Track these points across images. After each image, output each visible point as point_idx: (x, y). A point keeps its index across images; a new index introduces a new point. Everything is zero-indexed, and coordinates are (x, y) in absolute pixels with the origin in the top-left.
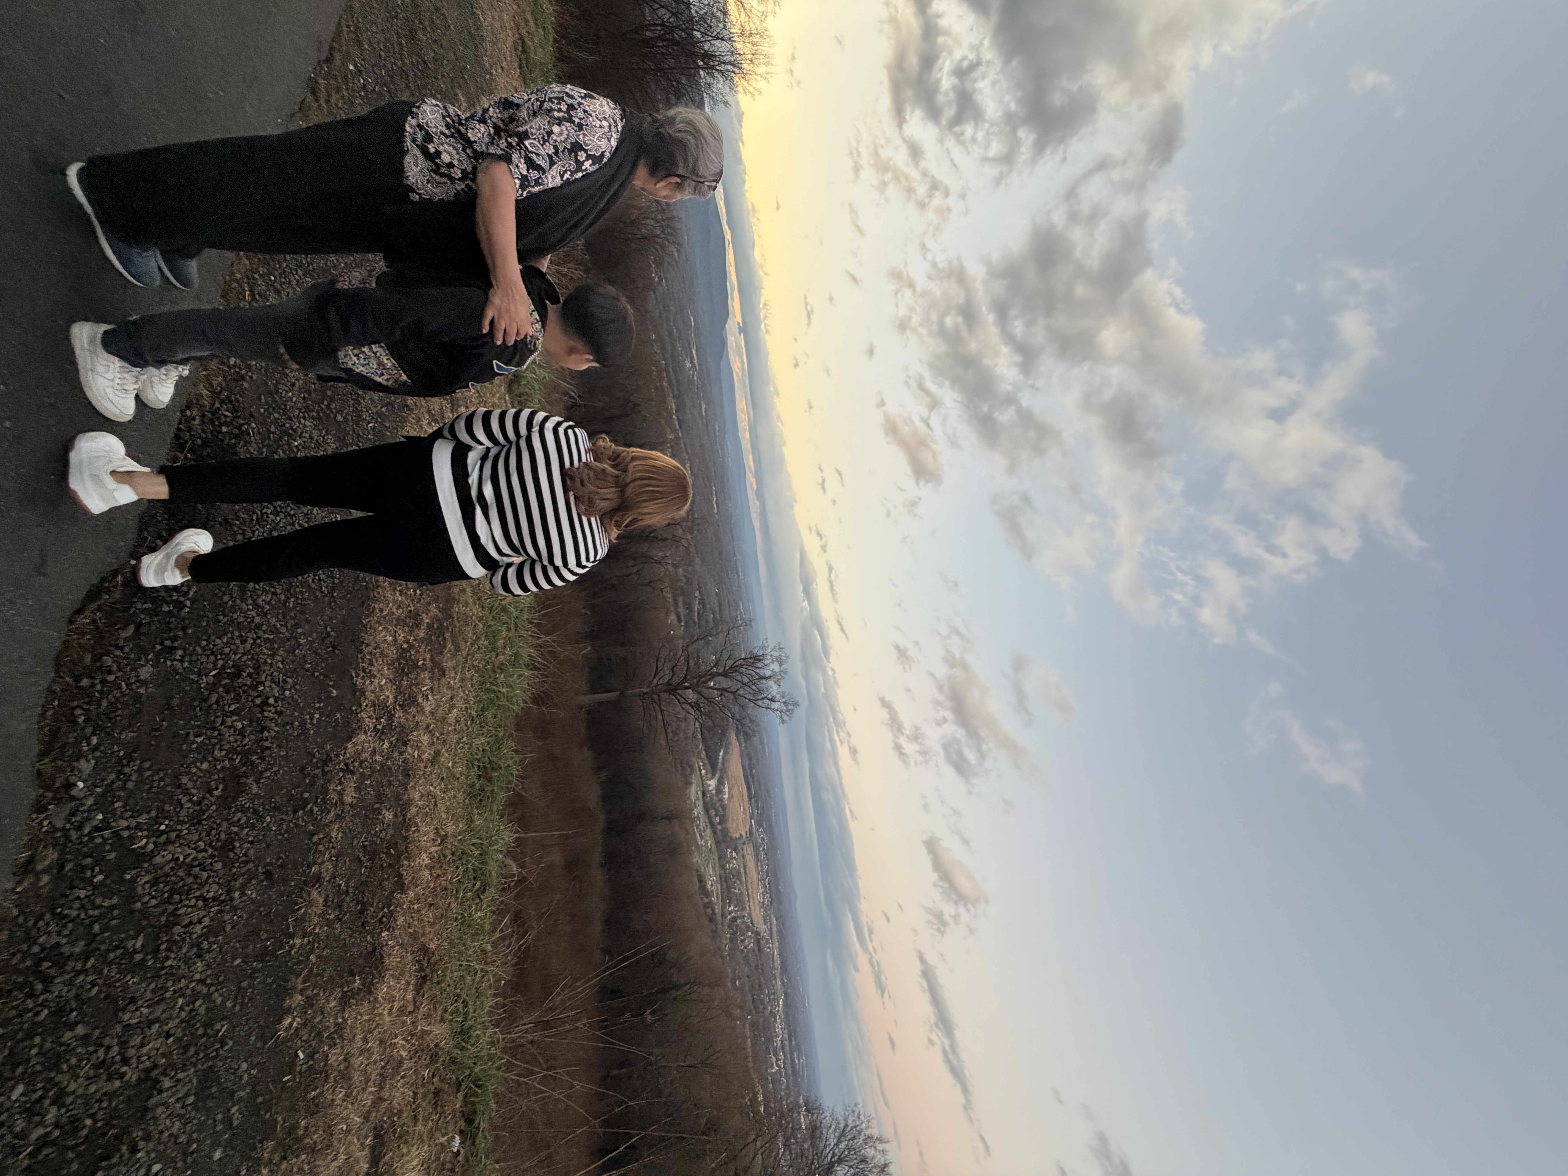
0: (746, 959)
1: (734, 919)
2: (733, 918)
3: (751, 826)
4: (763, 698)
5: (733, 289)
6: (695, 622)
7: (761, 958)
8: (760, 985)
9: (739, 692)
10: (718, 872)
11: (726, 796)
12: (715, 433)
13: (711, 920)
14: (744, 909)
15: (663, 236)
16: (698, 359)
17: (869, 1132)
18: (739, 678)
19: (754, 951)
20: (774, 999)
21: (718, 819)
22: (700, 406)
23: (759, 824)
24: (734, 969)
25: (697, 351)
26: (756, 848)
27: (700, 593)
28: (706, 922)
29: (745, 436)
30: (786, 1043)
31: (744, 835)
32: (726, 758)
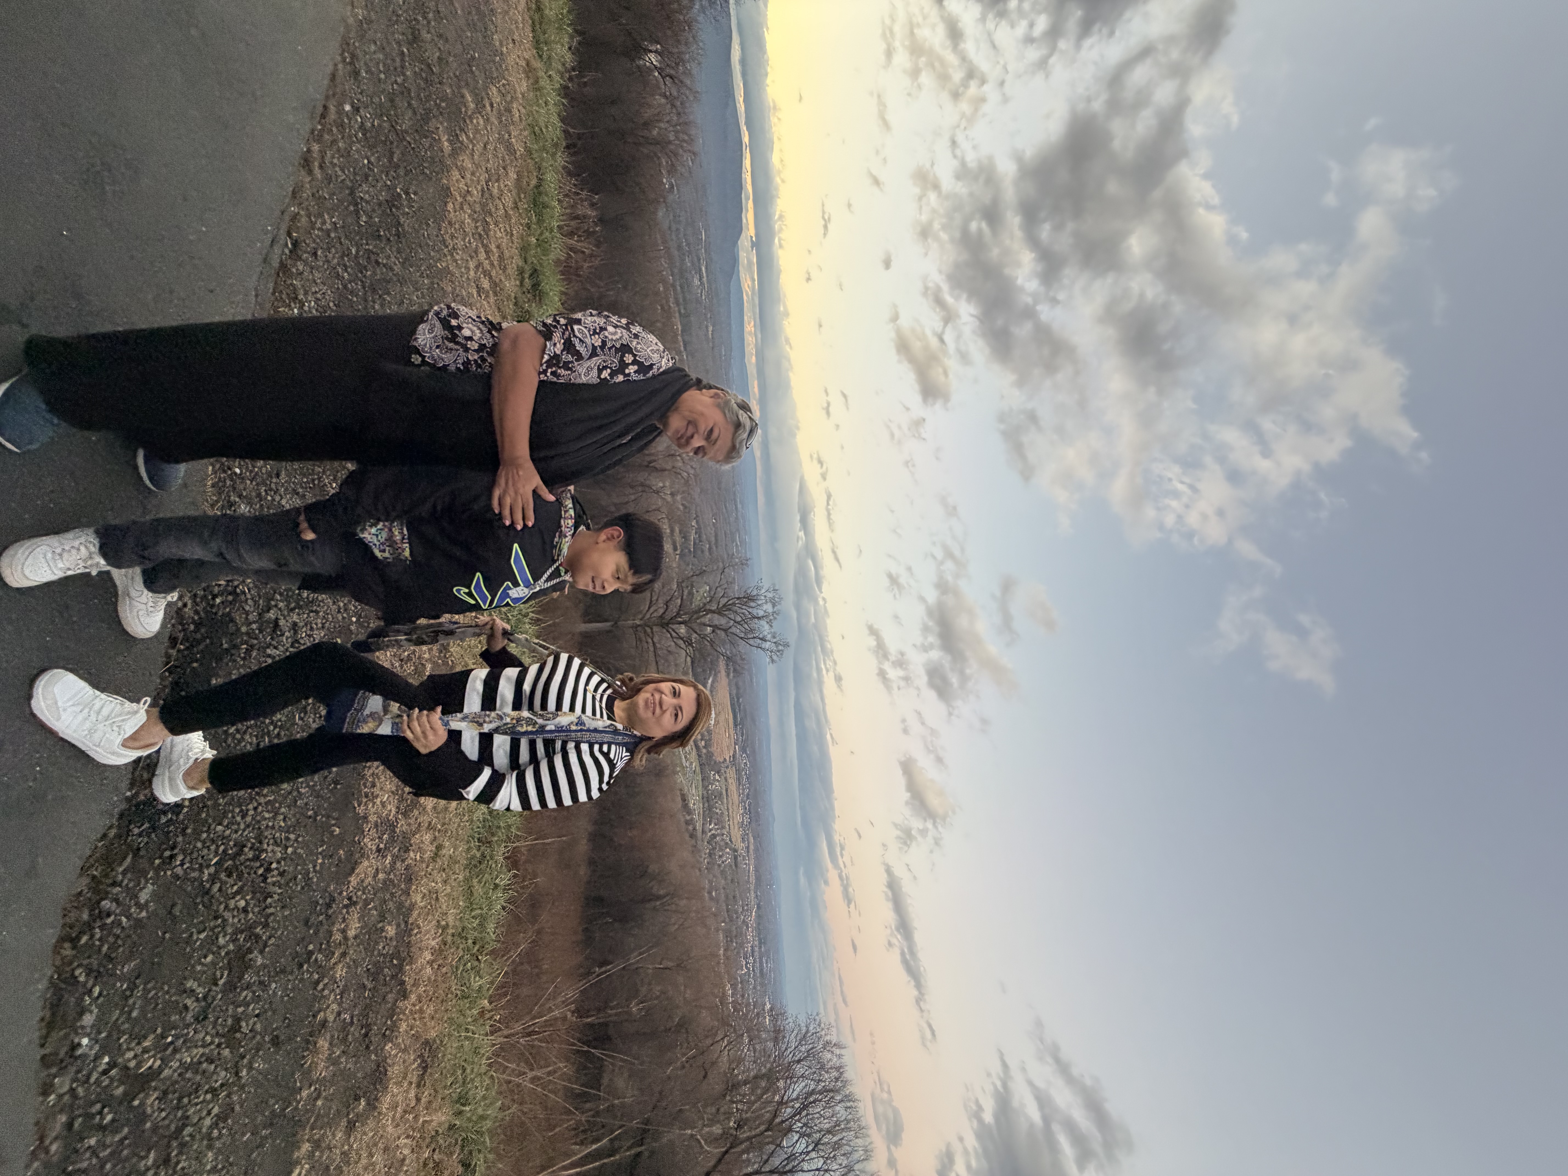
0: (723, 872)
1: (714, 836)
2: (713, 834)
3: (735, 751)
4: (754, 638)
5: (748, 199)
6: (690, 551)
7: (737, 873)
8: (734, 897)
9: (730, 630)
10: (700, 793)
11: (712, 722)
12: (721, 358)
13: (692, 836)
14: (723, 828)
15: (677, 142)
16: (707, 276)
17: (828, 1038)
18: (732, 616)
19: (731, 866)
20: (747, 910)
21: (703, 743)
22: (707, 327)
23: (743, 750)
24: (710, 882)
25: (706, 268)
26: (738, 772)
27: (697, 522)
28: (687, 837)
29: (751, 360)
30: (756, 949)
31: (728, 759)
32: (715, 685)
